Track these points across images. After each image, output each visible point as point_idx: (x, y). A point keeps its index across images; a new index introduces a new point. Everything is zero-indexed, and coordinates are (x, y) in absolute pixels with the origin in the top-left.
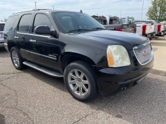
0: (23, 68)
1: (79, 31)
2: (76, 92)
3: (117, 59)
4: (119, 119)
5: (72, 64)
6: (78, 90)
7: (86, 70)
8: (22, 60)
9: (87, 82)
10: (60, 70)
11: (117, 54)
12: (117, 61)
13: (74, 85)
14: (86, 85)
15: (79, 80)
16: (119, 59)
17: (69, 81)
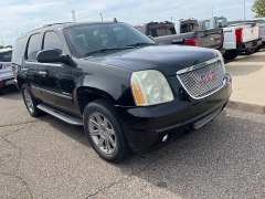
4: (161, 190)
6: (104, 144)
7: (109, 113)
9: (112, 131)
11: (149, 84)
12: (148, 97)
13: (99, 136)
14: (113, 137)
16: (152, 92)
17: (92, 131)
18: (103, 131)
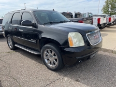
0: (15, 49)
1: (51, 23)
2: (49, 65)
3: (75, 42)
4: (77, 82)
5: (46, 45)
6: (51, 63)
7: (56, 49)
8: (14, 43)
9: (56, 57)
10: (39, 49)
11: (75, 38)
12: (75, 43)
13: (48, 60)
14: (56, 60)
15: (51, 56)
16: (77, 41)
17: (45, 57)
18: (51, 57)
